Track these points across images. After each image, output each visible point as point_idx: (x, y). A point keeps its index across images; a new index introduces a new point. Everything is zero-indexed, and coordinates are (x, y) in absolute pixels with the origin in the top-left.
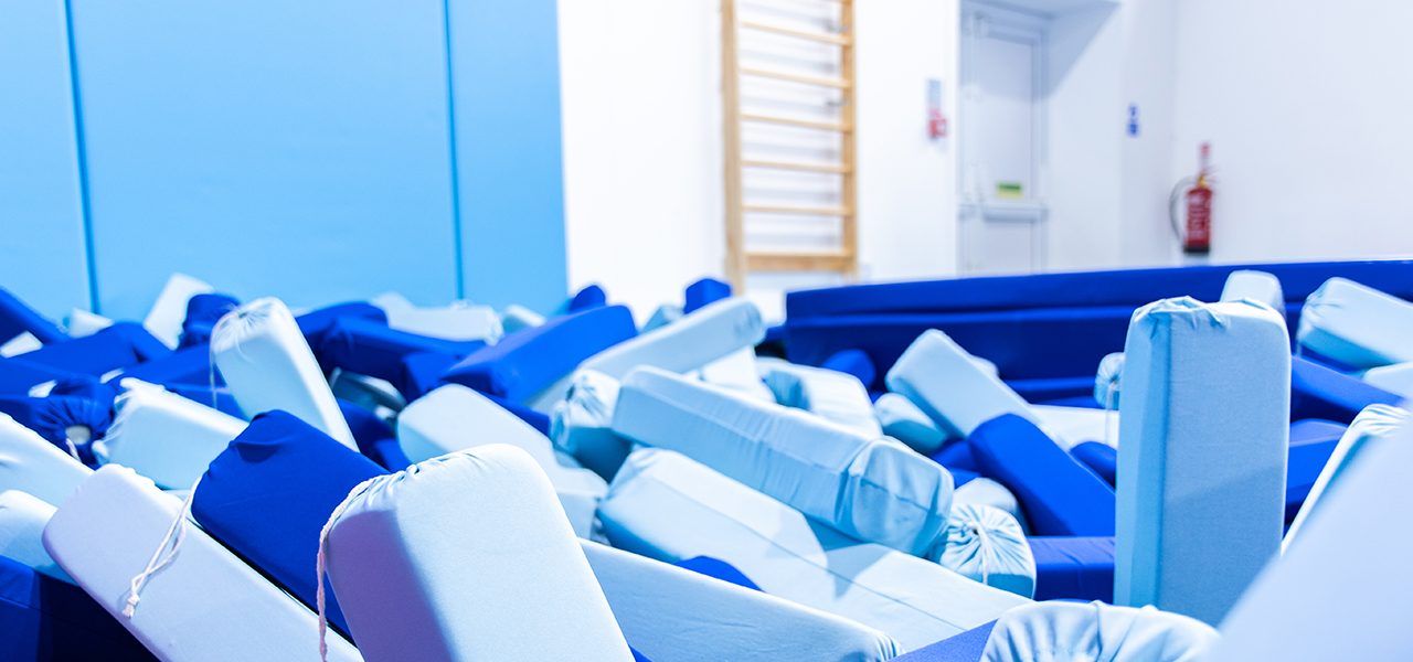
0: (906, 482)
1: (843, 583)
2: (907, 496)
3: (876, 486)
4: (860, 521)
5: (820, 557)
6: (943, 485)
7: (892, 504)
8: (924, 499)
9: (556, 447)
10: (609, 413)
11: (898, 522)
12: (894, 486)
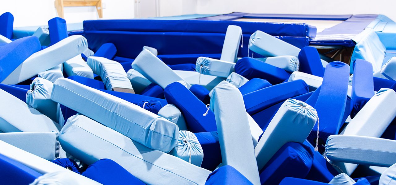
0: (166, 130)
1: (150, 165)
2: (166, 134)
3: (158, 133)
4: (153, 144)
5: (140, 156)
6: (176, 130)
7: (162, 137)
8: (171, 135)
9: (30, 106)
10: (50, 94)
11: (163, 142)
12: (163, 133)
